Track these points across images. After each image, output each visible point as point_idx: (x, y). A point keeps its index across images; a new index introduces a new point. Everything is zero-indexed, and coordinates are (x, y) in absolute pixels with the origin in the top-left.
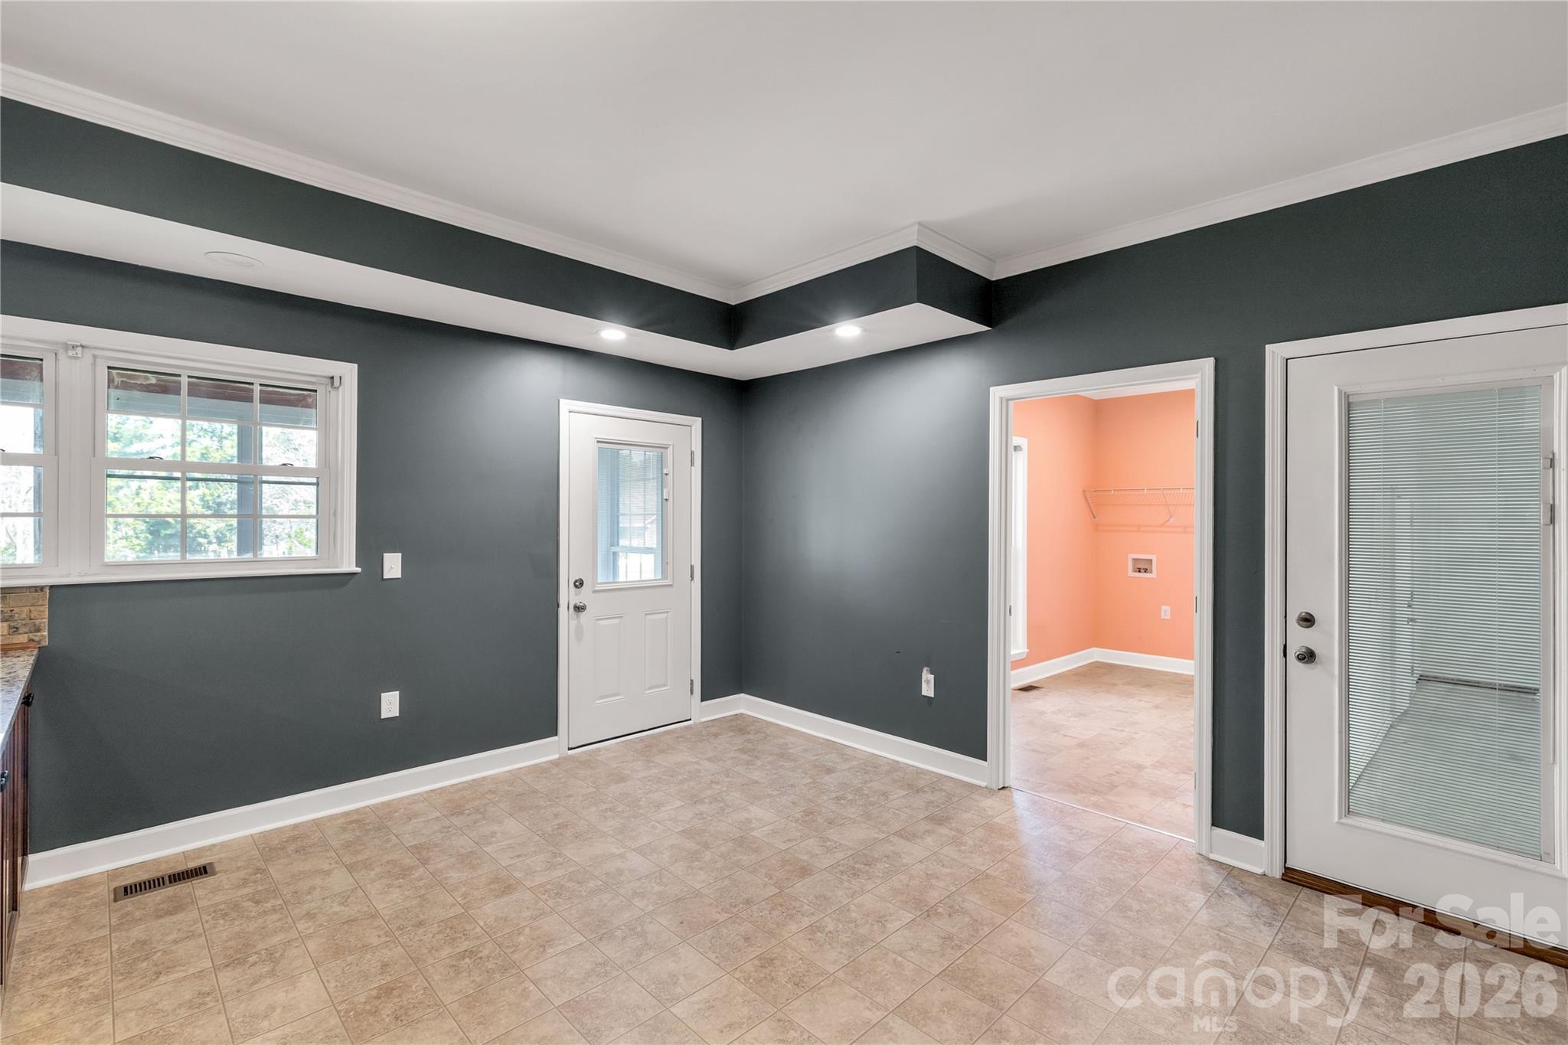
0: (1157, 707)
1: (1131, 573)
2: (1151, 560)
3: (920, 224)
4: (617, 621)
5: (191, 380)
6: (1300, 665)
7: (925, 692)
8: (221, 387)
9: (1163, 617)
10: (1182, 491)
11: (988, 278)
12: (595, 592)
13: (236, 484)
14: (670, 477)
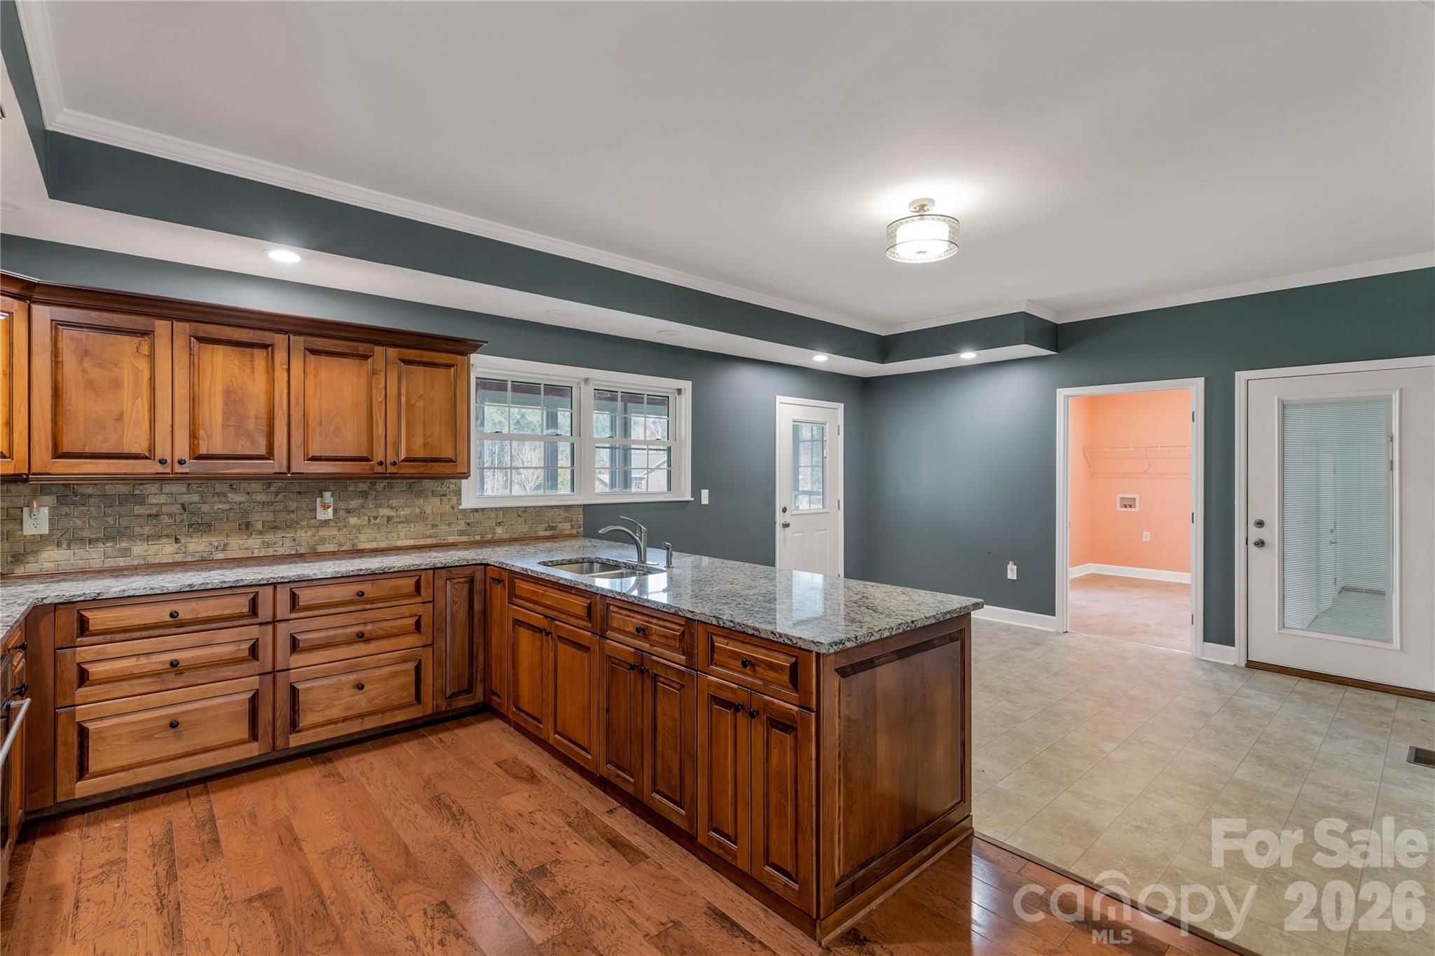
0: (1147, 598)
1: (1119, 508)
2: (1135, 499)
3: (1028, 300)
4: (802, 534)
5: (623, 394)
6: (1255, 548)
7: (1009, 577)
8: (631, 397)
9: (1144, 539)
10: (1159, 448)
11: (1056, 322)
12: (792, 515)
13: (608, 450)
14: (828, 441)
